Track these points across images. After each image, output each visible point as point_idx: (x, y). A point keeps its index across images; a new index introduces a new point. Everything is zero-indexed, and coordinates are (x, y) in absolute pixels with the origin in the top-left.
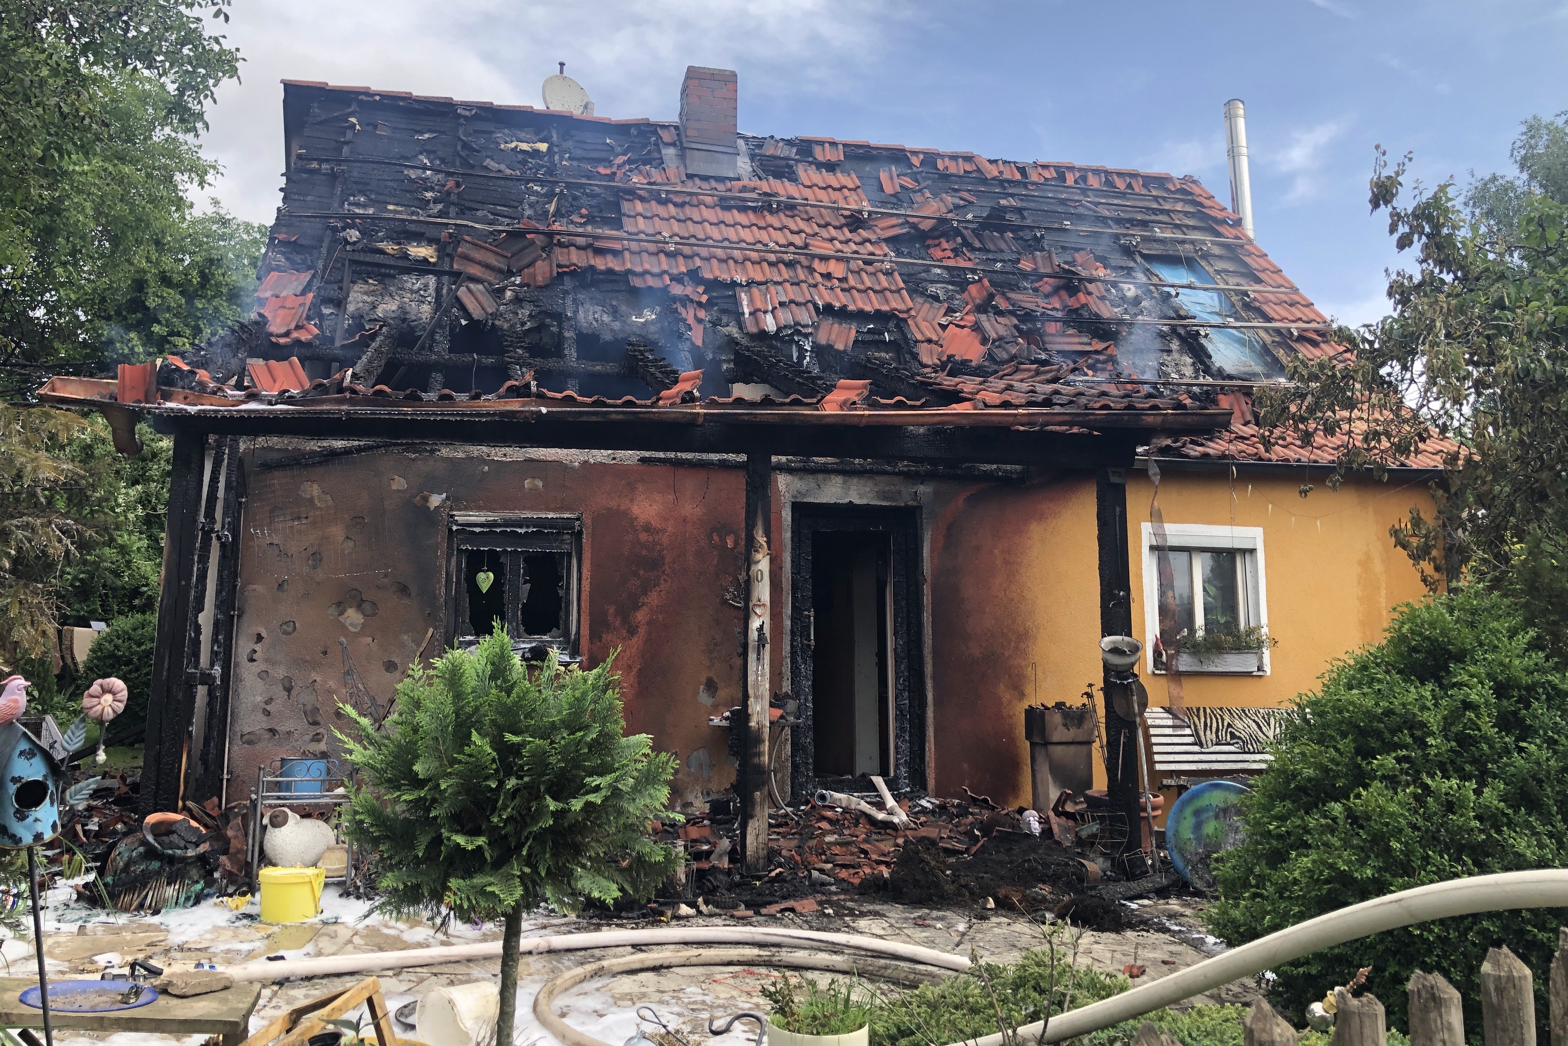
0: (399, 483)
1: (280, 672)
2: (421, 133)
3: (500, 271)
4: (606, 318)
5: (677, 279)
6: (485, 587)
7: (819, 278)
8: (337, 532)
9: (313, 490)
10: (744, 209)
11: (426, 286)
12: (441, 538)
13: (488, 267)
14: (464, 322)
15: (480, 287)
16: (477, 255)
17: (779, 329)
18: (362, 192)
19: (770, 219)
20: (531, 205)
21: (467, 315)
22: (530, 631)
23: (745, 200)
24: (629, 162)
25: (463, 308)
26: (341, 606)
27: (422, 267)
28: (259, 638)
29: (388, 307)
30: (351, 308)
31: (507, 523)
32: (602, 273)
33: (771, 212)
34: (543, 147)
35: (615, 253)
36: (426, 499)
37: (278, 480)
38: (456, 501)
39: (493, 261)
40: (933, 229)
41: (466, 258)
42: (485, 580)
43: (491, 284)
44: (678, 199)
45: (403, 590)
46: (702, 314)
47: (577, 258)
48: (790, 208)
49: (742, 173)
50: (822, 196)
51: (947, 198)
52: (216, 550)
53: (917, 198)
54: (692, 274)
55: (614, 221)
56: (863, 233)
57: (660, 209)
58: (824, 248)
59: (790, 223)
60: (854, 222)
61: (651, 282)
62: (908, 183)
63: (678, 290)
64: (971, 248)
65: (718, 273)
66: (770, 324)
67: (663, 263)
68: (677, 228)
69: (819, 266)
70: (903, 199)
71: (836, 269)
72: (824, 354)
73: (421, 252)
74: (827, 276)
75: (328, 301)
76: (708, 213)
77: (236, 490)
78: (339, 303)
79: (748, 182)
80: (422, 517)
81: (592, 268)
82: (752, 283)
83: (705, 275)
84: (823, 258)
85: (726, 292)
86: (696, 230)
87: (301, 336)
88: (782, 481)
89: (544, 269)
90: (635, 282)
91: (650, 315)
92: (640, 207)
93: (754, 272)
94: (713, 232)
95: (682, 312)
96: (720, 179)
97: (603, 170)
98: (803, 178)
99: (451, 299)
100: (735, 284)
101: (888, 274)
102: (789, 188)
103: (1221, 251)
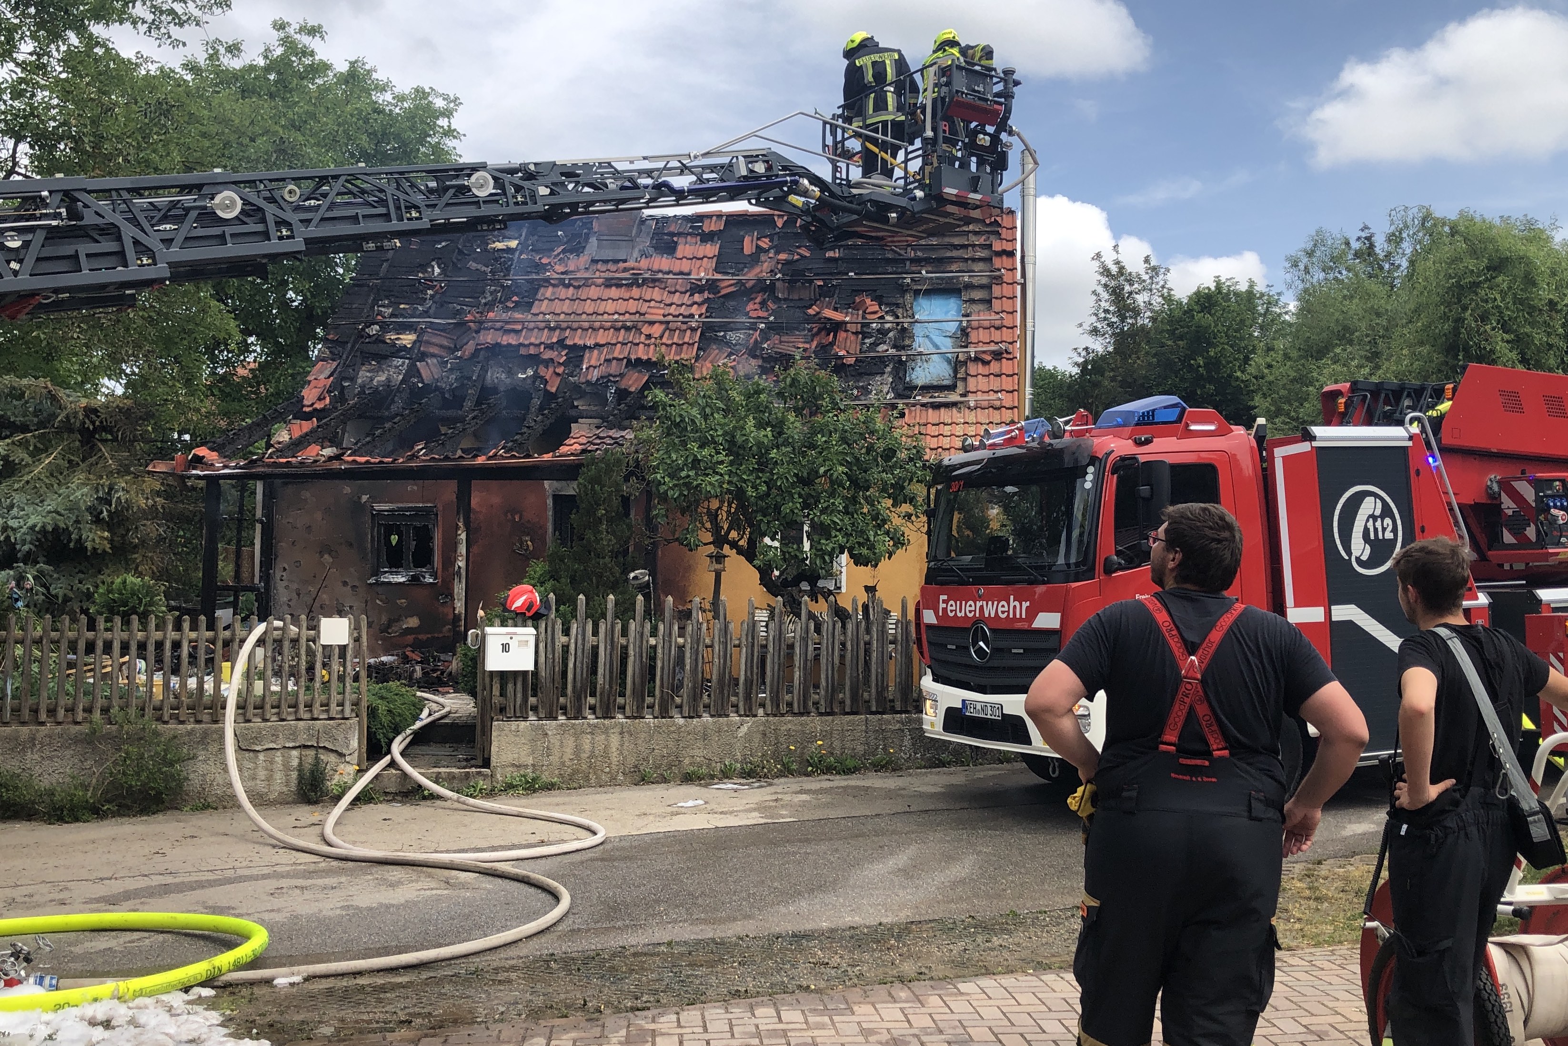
0: (347, 490)
1: (295, 586)
2: (440, 243)
3: (449, 348)
4: (503, 376)
5: (550, 347)
6: (394, 543)
7: (643, 338)
8: (319, 516)
9: (306, 494)
10: (619, 286)
11: (404, 363)
12: (368, 519)
13: (441, 346)
14: (420, 385)
15: (435, 361)
16: (434, 340)
17: (598, 380)
18: (387, 297)
19: (635, 292)
20: (491, 293)
21: (423, 382)
22: (416, 566)
23: (622, 279)
24: (564, 251)
25: (419, 375)
26: (321, 553)
27: (403, 351)
28: (285, 569)
29: (382, 378)
30: (359, 381)
31: (400, 509)
32: (505, 346)
33: (639, 286)
34: (513, 244)
35: (516, 332)
36: (360, 498)
38: (374, 499)
39: (445, 343)
40: (753, 286)
41: (428, 343)
42: (394, 539)
43: (443, 358)
44: (576, 284)
45: (351, 545)
46: (560, 370)
47: (491, 338)
48: (653, 282)
49: (636, 254)
50: (685, 266)
51: (783, 256)
52: (258, 527)
53: (763, 257)
54: (561, 343)
55: (530, 305)
56: (697, 298)
57: (563, 293)
58: (657, 314)
59: (648, 293)
60: (696, 288)
61: (532, 350)
62: (765, 243)
63: (547, 355)
64: (777, 300)
65: (578, 339)
66: (594, 375)
67: (544, 336)
68: (566, 307)
69: (646, 330)
70: (755, 258)
71: (656, 330)
72: (623, 394)
73: (407, 339)
74: (649, 337)
75: (345, 379)
76: (594, 292)
77: (269, 495)
78: (353, 379)
79: (631, 264)
80: (357, 508)
81: (498, 344)
82: (597, 345)
83: (569, 342)
84: (652, 323)
85: (577, 353)
86: (577, 307)
87: (318, 406)
88: (546, 484)
89: (470, 347)
90: (523, 351)
91: (530, 372)
92: (549, 292)
93: (602, 337)
94: (589, 307)
95: (542, 371)
96: (616, 261)
97: (545, 261)
98: (681, 251)
99: (413, 371)
100: (585, 347)
101: (693, 330)
102: (663, 262)
103: (985, 281)
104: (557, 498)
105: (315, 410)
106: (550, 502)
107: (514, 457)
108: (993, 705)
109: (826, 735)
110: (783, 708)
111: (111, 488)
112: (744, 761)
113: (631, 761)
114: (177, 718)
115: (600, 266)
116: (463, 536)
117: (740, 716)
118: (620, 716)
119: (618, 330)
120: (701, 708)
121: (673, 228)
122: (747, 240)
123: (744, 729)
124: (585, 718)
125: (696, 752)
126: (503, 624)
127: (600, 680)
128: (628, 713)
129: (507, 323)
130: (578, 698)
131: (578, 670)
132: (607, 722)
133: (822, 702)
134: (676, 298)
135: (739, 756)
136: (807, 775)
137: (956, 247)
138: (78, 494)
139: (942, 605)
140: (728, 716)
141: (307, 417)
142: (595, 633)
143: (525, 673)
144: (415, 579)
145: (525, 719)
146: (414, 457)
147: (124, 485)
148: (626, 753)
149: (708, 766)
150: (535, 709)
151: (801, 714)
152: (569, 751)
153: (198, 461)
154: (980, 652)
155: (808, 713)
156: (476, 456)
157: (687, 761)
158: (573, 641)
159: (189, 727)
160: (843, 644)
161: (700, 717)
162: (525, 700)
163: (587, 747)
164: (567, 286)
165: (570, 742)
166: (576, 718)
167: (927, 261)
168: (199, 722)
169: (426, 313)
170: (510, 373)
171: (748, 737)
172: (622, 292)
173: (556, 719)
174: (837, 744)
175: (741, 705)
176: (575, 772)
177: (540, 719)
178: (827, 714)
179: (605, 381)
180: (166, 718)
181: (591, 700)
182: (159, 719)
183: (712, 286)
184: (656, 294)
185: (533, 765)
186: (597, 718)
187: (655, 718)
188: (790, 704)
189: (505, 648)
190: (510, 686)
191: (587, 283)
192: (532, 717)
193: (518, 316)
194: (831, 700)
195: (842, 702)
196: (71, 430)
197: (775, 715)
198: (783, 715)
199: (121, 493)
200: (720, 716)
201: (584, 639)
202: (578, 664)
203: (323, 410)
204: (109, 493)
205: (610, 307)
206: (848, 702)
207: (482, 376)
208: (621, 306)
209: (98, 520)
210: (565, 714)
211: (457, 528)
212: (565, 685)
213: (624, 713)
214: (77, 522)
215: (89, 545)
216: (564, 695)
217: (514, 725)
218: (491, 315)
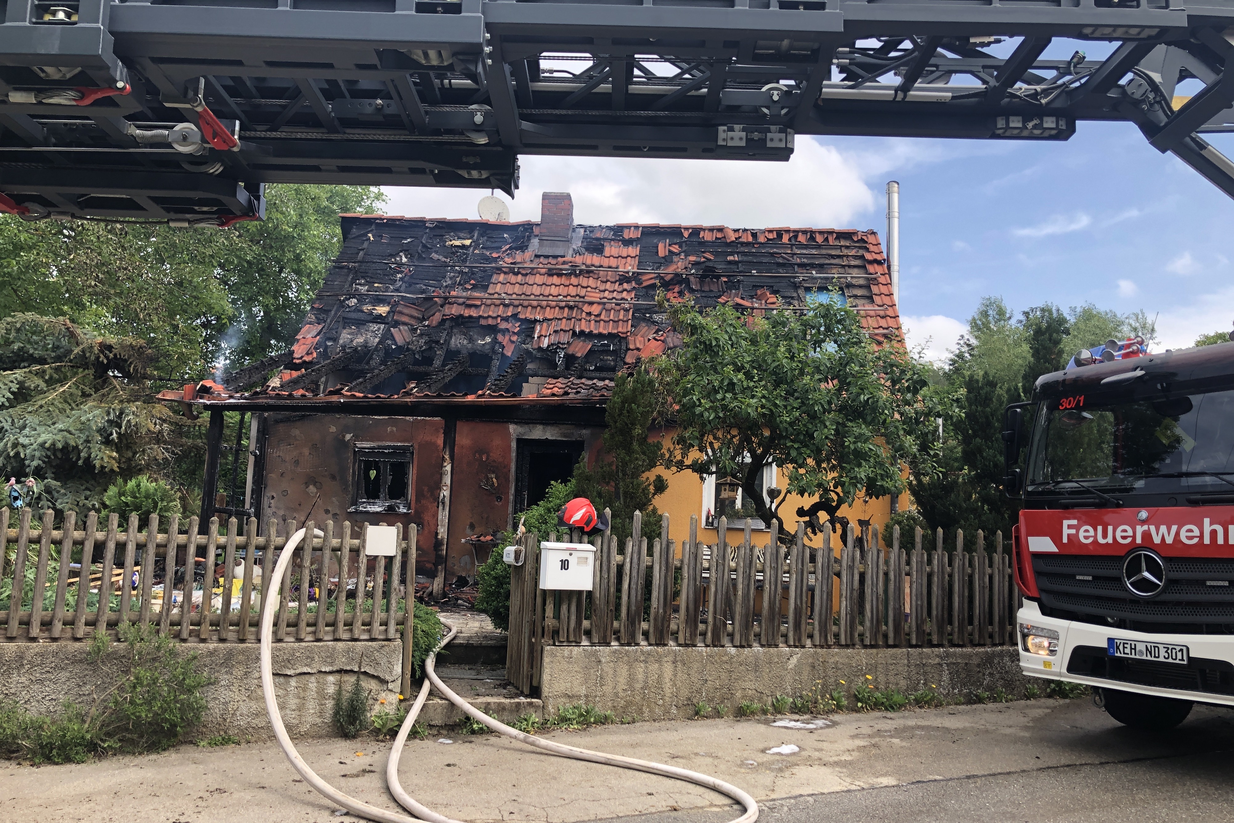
0: (333, 429)
1: (281, 513)
2: (406, 239)
3: (418, 318)
4: (465, 342)
5: (506, 319)
6: (372, 477)
7: (584, 315)
8: (306, 451)
9: (296, 432)
10: (560, 275)
11: (379, 329)
12: (350, 455)
13: (412, 317)
14: (394, 347)
15: (406, 328)
16: (406, 311)
17: (549, 346)
18: (363, 277)
19: (574, 281)
20: (451, 278)
21: (396, 344)
22: (391, 498)
23: (561, 270)
24: (510, 249)
25: (393, 339)
26: (307, 485)
27: (378, 319)
28: (273, 497)
29: (360, 340)
30: (341, 342)
31: (379, 447)
32: (466, 317)
33: (576, 276)
34: (467, 242)
35: (476, 306)
36: (344, 436)
37: (281, 428)
38: (357, 437)
39: (416, 314)
40: (672, 280)
41: (401, 313)
42: (373, 474)
43: (412, 325)
44: (524, 272)
45: (333, 477)
46: (514, 338)
47: (455, 310)
48: (588, 272)
49: (571, 252)
50: (613, 262)
51: (692, 258)
52: (252, 459)
53: (675, 259)
54: (515, 316)
55: (485, 288)
56: (625, 286)
57: (512, 278)
58: (595, 296)
59: (584, 281)
60: (624, 279)
61: (490, 322)
62: (675, 249)
63: (503, 325)
64: (692, 291)
65: (529, 314)
66: (545, 343)
67: (501, 311)
68: (517, 289)
69: (586, 308)
70: (668, 260)
71: (595, 309)
72: (570, 359)
73: (382, 310)
74: (589, 314)
75: (330, 339)
76: (539, 279)
77: (263, 432)
78: (335, 340)
79: (568, 258)
80: (342, 445)
81: (461, 316)
82: (546, 320)
83: (522, 316)
84: (591, 303)
85: (529, 326)
86: (527, 290)
87: (307, 359)
88: (512, 428)
89: (438, 317)
90: (483, 322)
91: (488, 339)
92: (502, 277)
93: (549, 314)
94: (536, 290)
95: (500, 337)
96: (555, 257)
97: (495, 255)
98: (607, 251)
99: (387, 336)
100: (536, 321)
101: (627, 310)
102: (595, 259)
103: (862, 282)
104: (519, 441)
105: (305, 362)
106: (514, 445)
107: (501, 396)
108: (1169, 648)
109: (873, 668)
110: (831, 640)
111: (121, 413)
112: (794, 696)
113: (685, 693)
114: (198, 636)
115: (542, 259)
116: (448, 468)
117: (789, 646)
118: (671, 643)
119: (562, 308)
120: (752, 637)
121: (598, 235)
122: (661, 246)
123: (794, 661)
124: (637, 644)
125: (747, 685)
126: (559, 539)
127: (654, 603)
128: (681, 640)
129: (468, 299)
130: (632, 621)
131: (633, 592)
132: (660, 649)
133: (868, 634)
134: (608, 286)
135: (789, 690)
136: (857, 711)
137: (833, 257)
138: (90, 416)
139: (1066, 532)
140: (777, 646)
141: (296, 367)
142: (650, 553)
143: (580, 593)
144: (391, 508)
145: (578, 644)
146: (408, 394)
147: (134, 409)
148: (679, 684)
149: (760, 700)
150: (588, 633)
151: (847, 646)
152: (622, 681)
153: (206, 390)
154: (1143, 585)
155: (853, 645)
156: (466, 395)
157: (739, 694)
158: (628, 560)
159: (212, 646)
160: (886, 574)
161: (750, 646)
162: (579, 623)
163: (640, 677)
164: (516, 274)
165: (623, 671)
166: (629, 644)
167: (813, 266)
168: (222, 640)
169: (397, 290)
170: (471, 340)
171: (798, 669)
172: (564, 280)
173: (608, 644)
174: (882, 678)
175: (791, 635)
176: (629, 704)
177: (593, 644)
178: (872, 646)
179: (553, 349)
180: (185, 635)
181: (644, 625)
182: (177, 636)
183: (636, 277)
184: (591, 282)
185: (586, 696)
186: (650, 645)
187: (707, 646)
188: (837, 636)
189: (565, 565)
190: (564, 608)
191: (533, 272)
192: (585, 642)
193: (476, 294)
194: (875, 631)
195: (886, 636)
196: (86, 367)
197: (822, 647)
198: (829, 647)
199: (131, 417)
200: (769, 646)
201: (639, 559)
202: (633, 586)
203: (311, 363)
204: (120, 416)
205: (554, 291)
206: (891, 635)
207: (447, 342)
208: (563, 291)
209: (107, 442)
210: (618, 639)
211: (443, 459)
212: (618, 606)
213: (676, 639)
214: (87, 441)
215: (97, 463)
216: (617, 617)
217: (566, 651)
218: (453, 293)
